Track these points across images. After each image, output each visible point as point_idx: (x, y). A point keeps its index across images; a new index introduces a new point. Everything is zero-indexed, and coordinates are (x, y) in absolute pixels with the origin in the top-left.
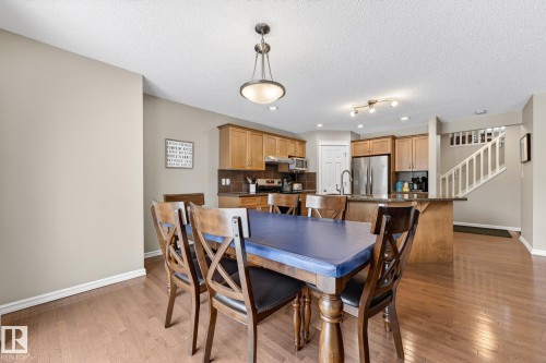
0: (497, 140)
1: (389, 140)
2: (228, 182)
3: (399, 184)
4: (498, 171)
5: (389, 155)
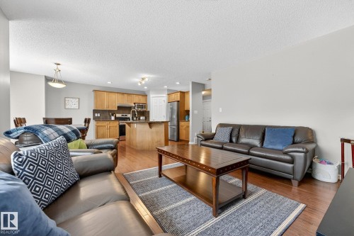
2: (99, 115)
5: (178, 101)
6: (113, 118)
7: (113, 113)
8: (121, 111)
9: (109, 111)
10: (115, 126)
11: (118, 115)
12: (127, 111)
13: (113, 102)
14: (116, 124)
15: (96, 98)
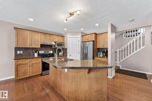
0: (141, 35)
1: (94, 35)
2: (21, 52)
3: (99, 53)
4: (142, 48)
5: (93, 41)
6: (36, 55)
7: (36, 50)
8: (44, 49)
9: (33, 49)
10: (38, 63)
11: (41, 52)
12: (49, 49)
13: (37, 41)
14: (40, 61)
15: (17, 35)
